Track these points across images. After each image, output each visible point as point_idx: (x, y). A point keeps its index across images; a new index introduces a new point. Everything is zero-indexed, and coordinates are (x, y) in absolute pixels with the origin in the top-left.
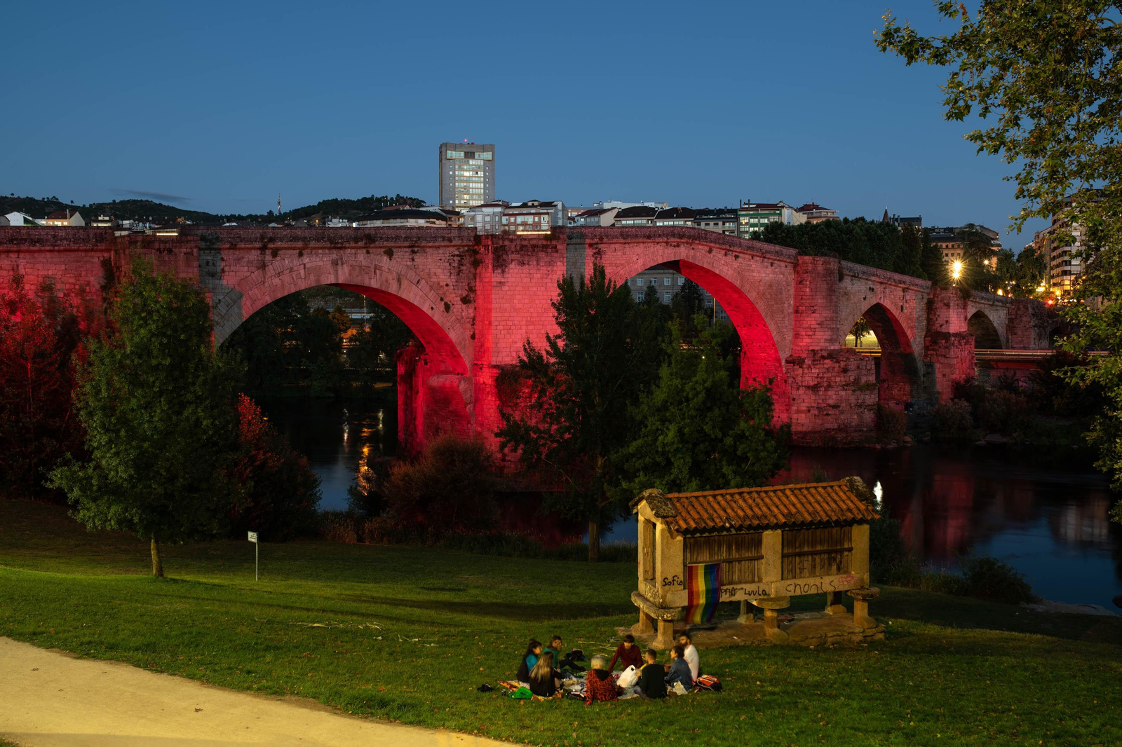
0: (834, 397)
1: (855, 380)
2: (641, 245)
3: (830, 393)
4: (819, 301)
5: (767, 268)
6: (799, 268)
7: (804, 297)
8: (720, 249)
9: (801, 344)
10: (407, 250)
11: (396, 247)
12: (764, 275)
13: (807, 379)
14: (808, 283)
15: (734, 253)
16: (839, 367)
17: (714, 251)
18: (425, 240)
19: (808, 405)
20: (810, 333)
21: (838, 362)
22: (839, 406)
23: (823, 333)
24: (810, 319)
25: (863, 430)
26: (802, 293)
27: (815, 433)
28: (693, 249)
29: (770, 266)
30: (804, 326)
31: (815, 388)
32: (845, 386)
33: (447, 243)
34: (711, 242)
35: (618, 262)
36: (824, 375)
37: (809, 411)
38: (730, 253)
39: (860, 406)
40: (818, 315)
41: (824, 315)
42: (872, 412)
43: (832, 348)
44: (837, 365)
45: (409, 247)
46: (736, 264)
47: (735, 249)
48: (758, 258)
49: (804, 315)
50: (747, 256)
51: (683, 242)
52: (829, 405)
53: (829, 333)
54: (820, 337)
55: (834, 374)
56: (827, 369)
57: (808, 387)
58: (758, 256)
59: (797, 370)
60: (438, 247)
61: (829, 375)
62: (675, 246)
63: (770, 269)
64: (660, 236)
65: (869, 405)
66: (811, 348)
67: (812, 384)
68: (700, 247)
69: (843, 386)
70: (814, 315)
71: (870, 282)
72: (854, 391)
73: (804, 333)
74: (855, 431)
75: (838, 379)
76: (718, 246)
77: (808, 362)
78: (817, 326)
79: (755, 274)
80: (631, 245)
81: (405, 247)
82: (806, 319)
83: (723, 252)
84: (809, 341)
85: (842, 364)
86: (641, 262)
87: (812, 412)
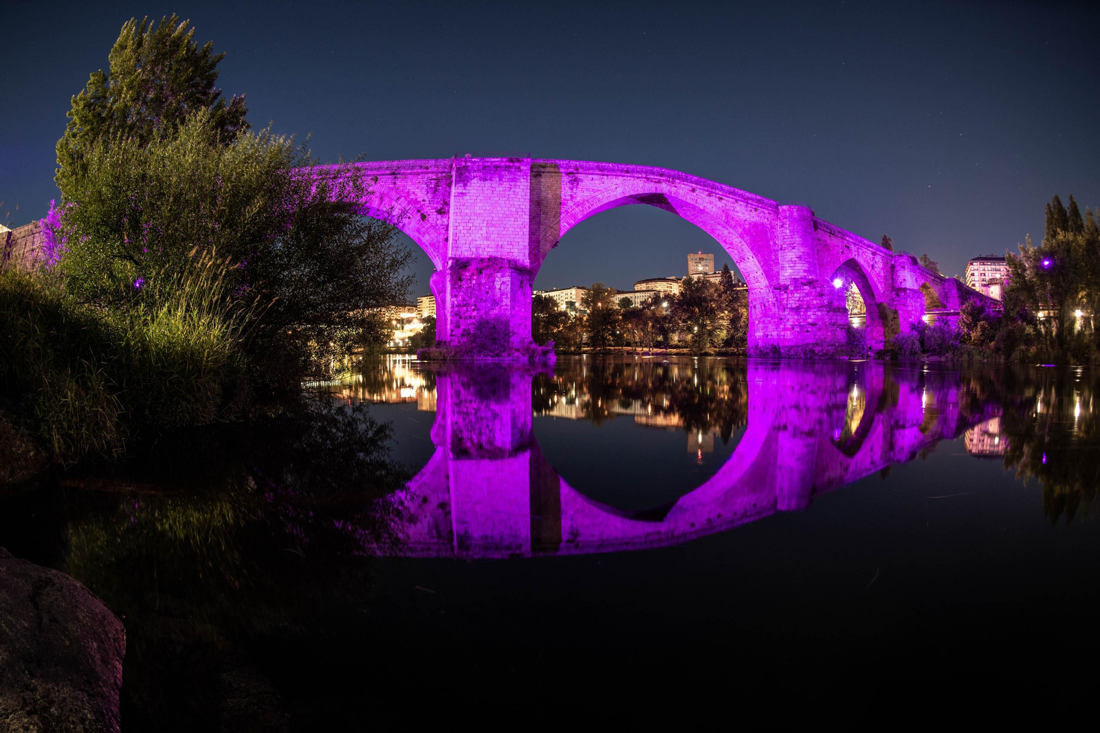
0: (812, 317)
1: (828, 302)
2: (620, 178)
3: (809, 313)
4: (797, 239)
5: (751, 211)
6: (780, 216)
7: (785, 237)
8: (703, 189)
9: (786, 274)
10: (390, 177)
11: (380, 175)
12: (748, 217)
13: (791, 302)
14: (787, 226)
15: (718, 196)
16: (816, 291)
17: (698, 191)
18: (404, 168)
19: (792, 323)
20: (792, 265)
21: (814, 288)
22: (816, 324)
23: (801, 265)
24: (791, 254)
25: (835, 345)
26: (783, 235)
27: (798, 347)
28: (676, 187)
29: (753, 211)
30: (787, 259)
31: (796, 310)
32: (820, 307)
33: (425, 170)
34: (692, 183)
35: (596, 188)
36: (805, 299)
37: (793, 328)
38: (714, 195)
39: (833, 325)
40: (797, 251)
41: (803, 251)
42: (843, 330)
43: (810, 277)
44: (813, 290)
45: (391, 174)
46: (720, 204)
47: (717, 192)
48: (741, 203)
49: (786, 251)
50: (731, 200)
51: (663, 180)
52: (809, 324)
53: (807, 265)
54: (800, 268)
55: (811, 298)
56: (806, 293)
57: (792, 309)
58: (741, 201)
59: (783, 295)
60: (418, 174)
61: (808, 298)
62: (656, 182)
63: (754, 214)
64: (638, 172)
65: (840, 325)
66: (793, 277)
67: (794, 306)
68: (682, 186)
69: (819, 308)
70: (793, 251)
71: (845, 241)
72: (828, 312)
73: (787, 265)
74: (829, 346)
75: (815, 302)
76: (699, 187)
77: (791, 288)
78: (797, 259)
79: (739, 214)
80: (610, 177)
81: (387, 174)
82: (788, 254)
83: (707, 193)
84: (790, 271)
85: (818, 289)
86: (619, 190)
87: (796, 329)
